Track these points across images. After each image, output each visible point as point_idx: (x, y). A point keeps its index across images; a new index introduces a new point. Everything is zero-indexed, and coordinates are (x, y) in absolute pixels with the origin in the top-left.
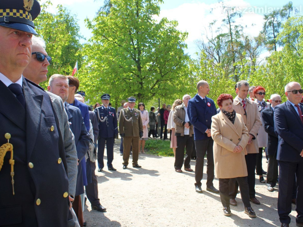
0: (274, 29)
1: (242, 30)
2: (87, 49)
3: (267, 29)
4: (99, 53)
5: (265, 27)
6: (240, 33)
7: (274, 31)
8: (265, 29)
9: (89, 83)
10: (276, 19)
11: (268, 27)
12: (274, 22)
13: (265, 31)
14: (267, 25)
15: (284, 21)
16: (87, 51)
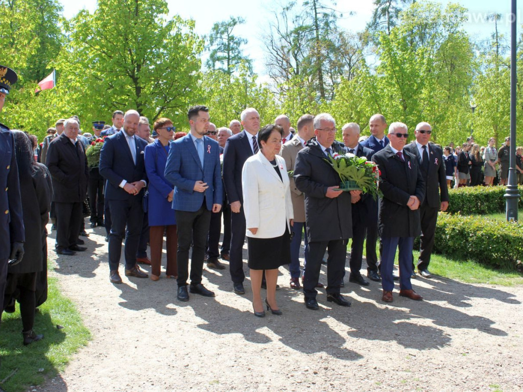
0: (389, 21)
1: (334, 22)
2: (63, 62)
3: (378, 20)
4: (80, 67)
5: (376, 16)
6: (332, 26)
7: (389, 23)
8: (375, 20)
9: (66, 108)
10: (393, 3)
11: (380, 17)
12: (390, 10)
13: (374, 24)
14: (378, 13)
16: (63, 63)
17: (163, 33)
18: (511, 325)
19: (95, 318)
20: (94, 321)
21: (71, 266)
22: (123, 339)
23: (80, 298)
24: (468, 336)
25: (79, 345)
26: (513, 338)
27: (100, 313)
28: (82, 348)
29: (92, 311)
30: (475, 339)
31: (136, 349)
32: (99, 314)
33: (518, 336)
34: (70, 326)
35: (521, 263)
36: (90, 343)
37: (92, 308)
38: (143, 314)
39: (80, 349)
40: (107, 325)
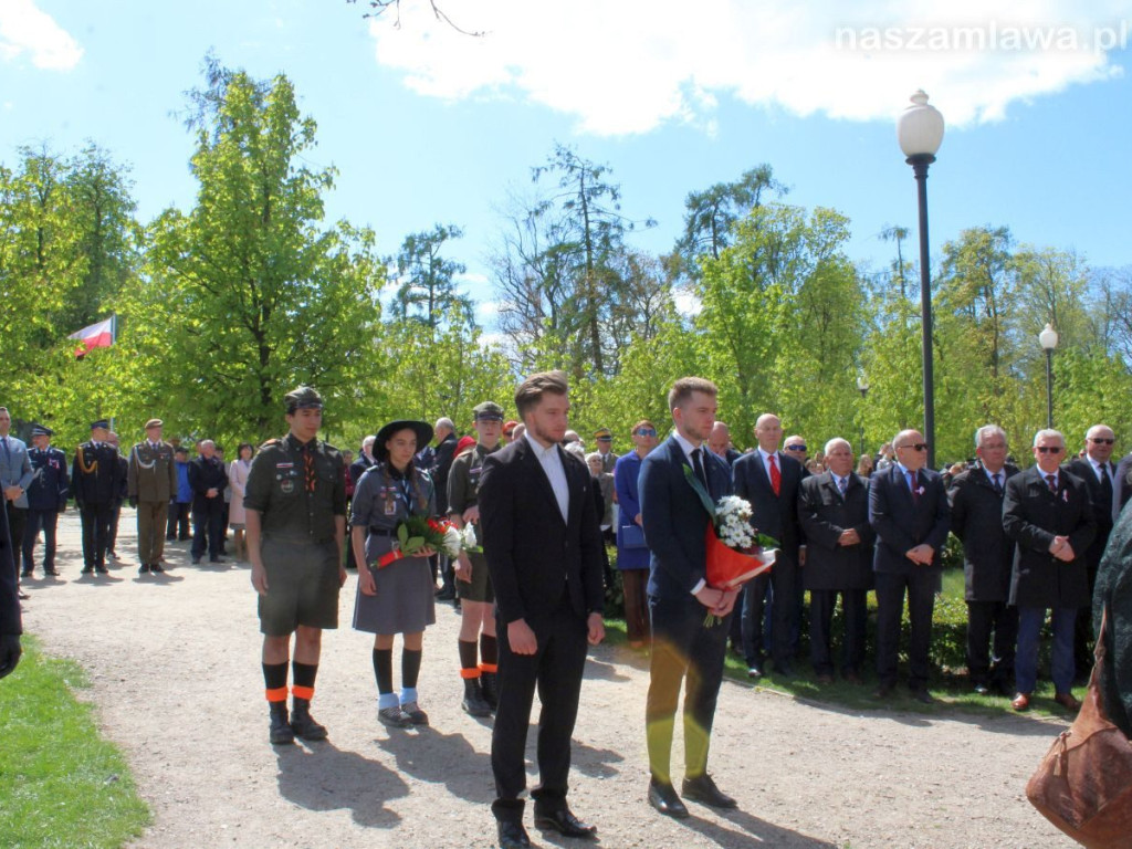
0: (715, 237)
1: (618, 237)
3: (695, 235)
4: (160, 310)
5: (692, 227)
6: (614, 244)
7: (714, 241)
8: (692, 235)
9: (131, 383)
10: (722, 207)
11: (699, 231)
12: (718, 218)
13: (689, 242)
14: (696, 223)
15: (743, 215)
17: (314, 253)
18: (932, 788)
19: (161, 781)
20: (158, 788)
21: (123, 681)
22: (211, 823)
23: (135, 743)
24: (854, 811)
25: (125, 835)
26: (934, 813)
27: (172, 772)
28: (131, 842)
29: (157, 768)
30: (867, 816)
31: (234, 843)
32: (170, 773)
33: (944, 807)
34: (111, 799)
35: (949, 672)
36: (148, 831)
37: (156, 761)
38: (253, 774)
39: (127, 843)
40: (182, 795)
